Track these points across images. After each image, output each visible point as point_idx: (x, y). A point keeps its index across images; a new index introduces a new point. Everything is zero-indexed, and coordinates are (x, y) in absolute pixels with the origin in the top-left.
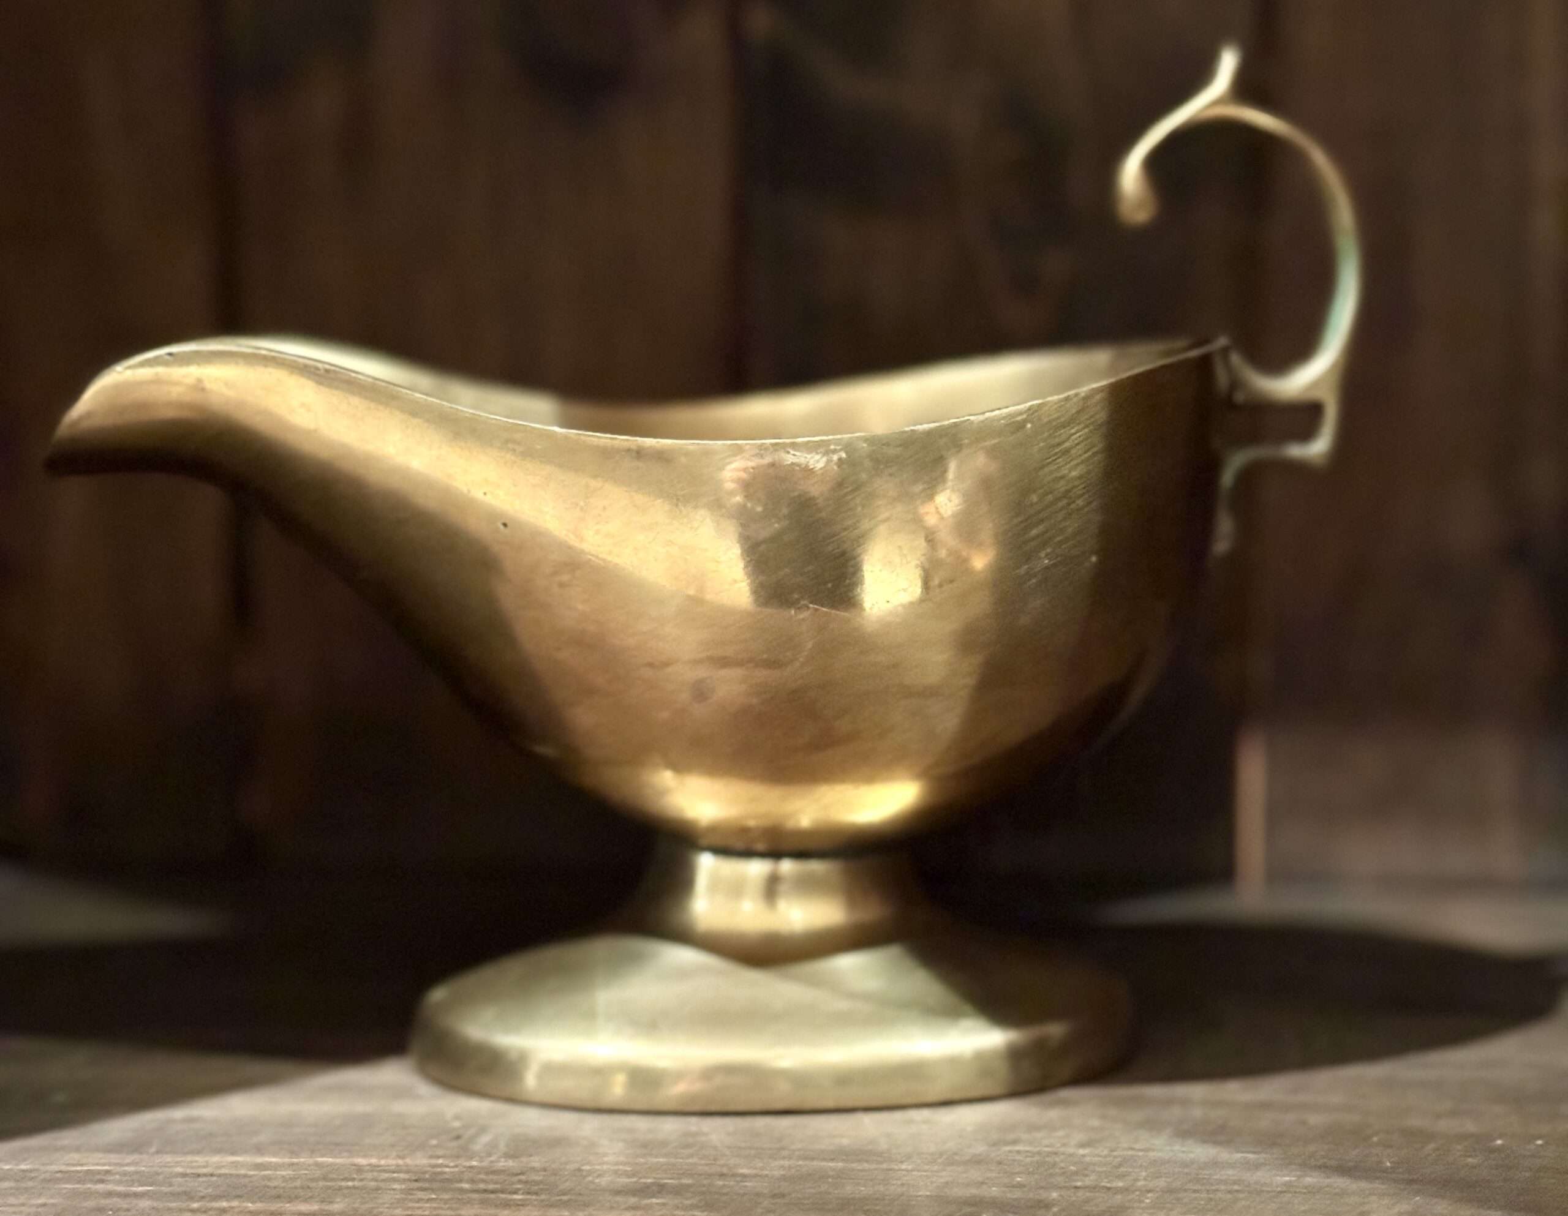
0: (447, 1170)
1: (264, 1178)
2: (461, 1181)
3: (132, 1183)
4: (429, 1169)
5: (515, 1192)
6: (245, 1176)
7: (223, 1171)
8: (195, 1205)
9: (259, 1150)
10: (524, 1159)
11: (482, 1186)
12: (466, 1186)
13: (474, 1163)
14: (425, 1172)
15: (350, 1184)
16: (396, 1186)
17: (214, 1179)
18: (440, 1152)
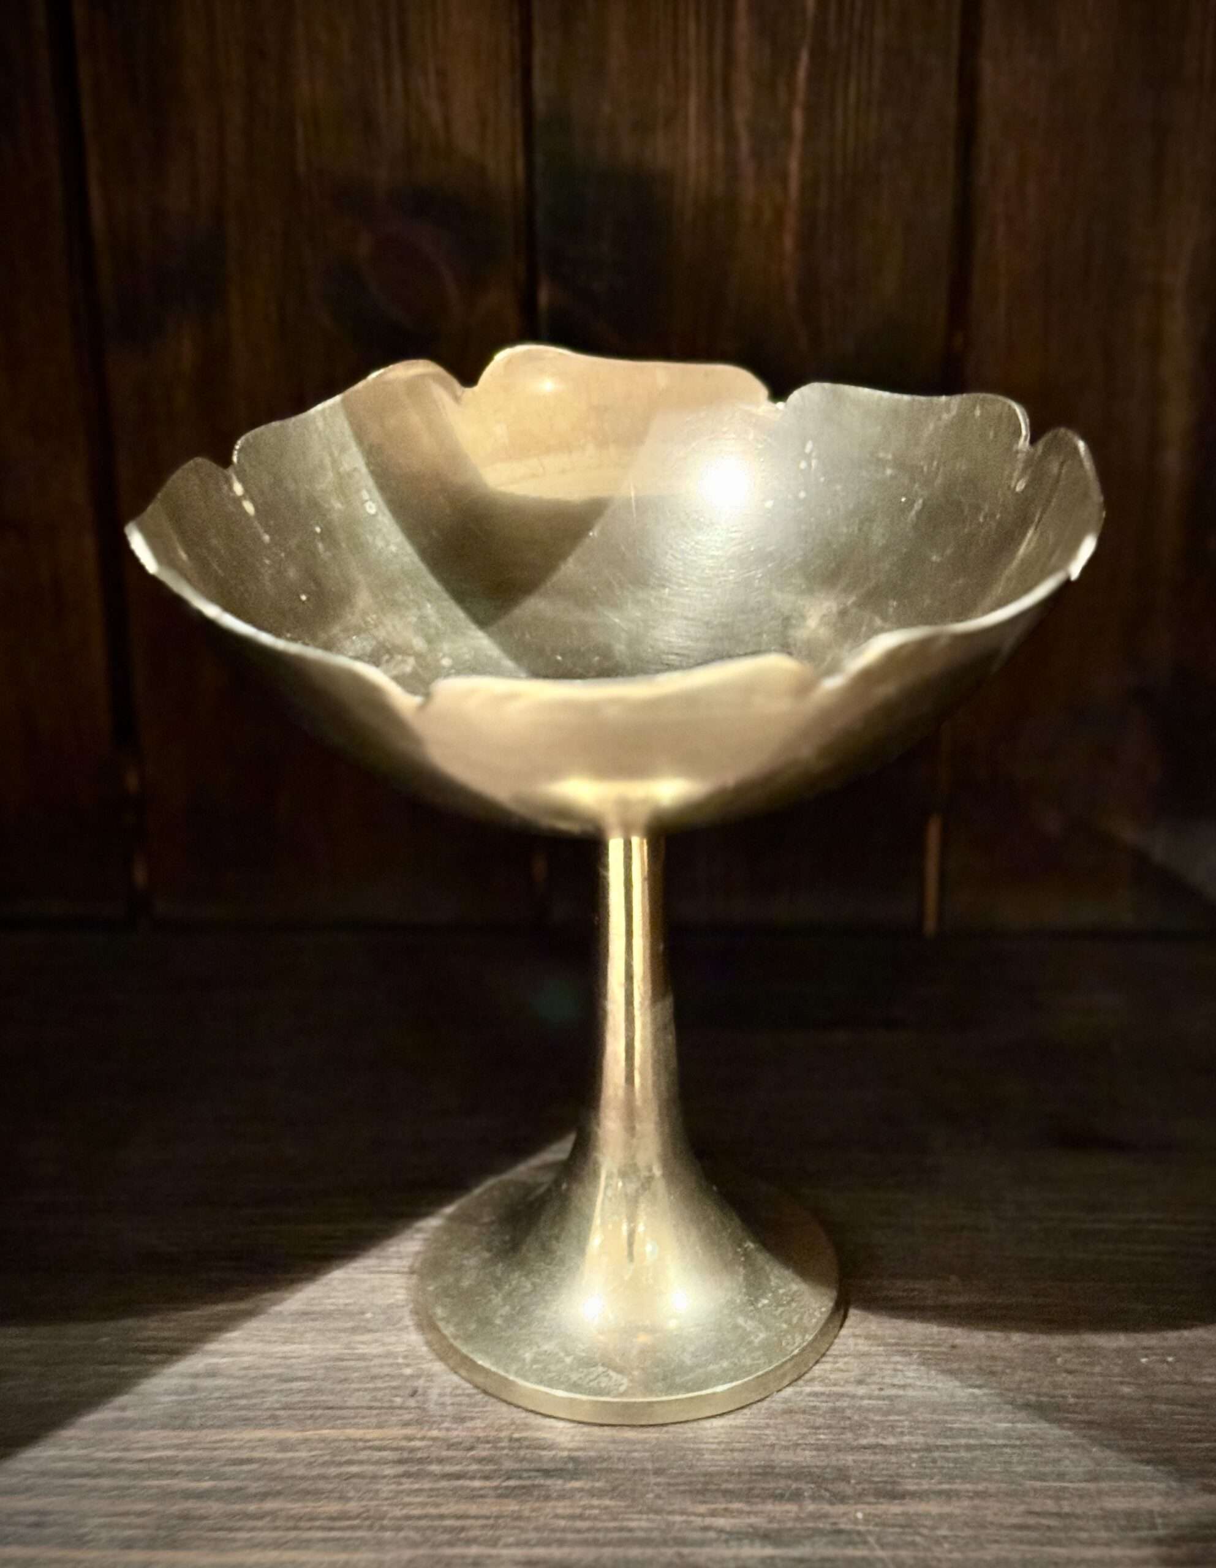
0: (418, 1444)
1: (292, 1462)
2: (431, 1463)
3: (197, 1476)
4: (404, 1443)
5: (473, 1478)
6: (276, 1462)
7: (256, 1455)
8: (252, 1508)
9: (275, 1421)
10: (469, 1424)
11: (449, 1469)
12: (435, 1468)
13: (435, 1433)
14: (402, 1449)
15: (354, 1469)
16: (388, 1471)
17: (254, 1466)
18: (407, 1417)
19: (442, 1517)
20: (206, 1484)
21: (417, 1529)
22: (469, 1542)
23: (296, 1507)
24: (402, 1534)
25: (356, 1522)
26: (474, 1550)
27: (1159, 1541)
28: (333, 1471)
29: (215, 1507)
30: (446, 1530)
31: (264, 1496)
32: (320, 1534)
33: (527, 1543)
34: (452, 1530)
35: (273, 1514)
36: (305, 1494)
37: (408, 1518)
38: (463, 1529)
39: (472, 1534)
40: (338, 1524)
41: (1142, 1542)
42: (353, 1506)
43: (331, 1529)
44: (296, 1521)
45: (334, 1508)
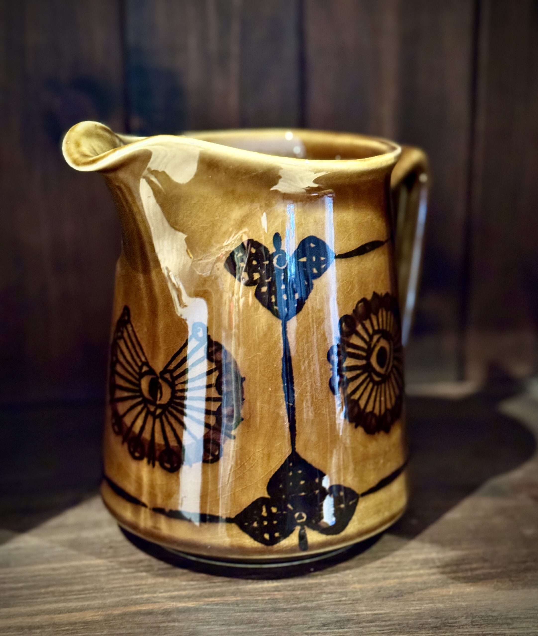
19: (130, 586)
20: (21, 585)
21: (119, 591)
22: (143, 593)
23: (63, 589)
24: (113, 593)
25: (91, 591)
26: (146, 596)
27: (438, 567)
28: (77, 576)
29: (26, 592)
30: (132, 590)
31: (47, 586)
32: (75, 597)
33: (169, 591)
34: (136, 590)
35: (53, 592)
36: (66, 584)
37: (114, 588)
38: (139, 589)
39: (144, 590)
40: (83, 593)
41: (431, 568)
42: (88, 586)
43: (80, 594)
44: (64, 594)
45: (81, 587)
